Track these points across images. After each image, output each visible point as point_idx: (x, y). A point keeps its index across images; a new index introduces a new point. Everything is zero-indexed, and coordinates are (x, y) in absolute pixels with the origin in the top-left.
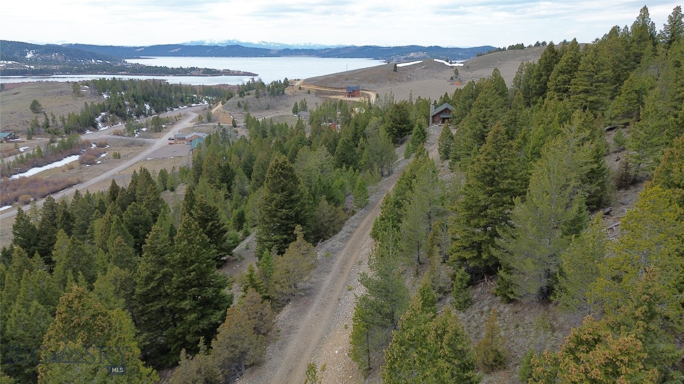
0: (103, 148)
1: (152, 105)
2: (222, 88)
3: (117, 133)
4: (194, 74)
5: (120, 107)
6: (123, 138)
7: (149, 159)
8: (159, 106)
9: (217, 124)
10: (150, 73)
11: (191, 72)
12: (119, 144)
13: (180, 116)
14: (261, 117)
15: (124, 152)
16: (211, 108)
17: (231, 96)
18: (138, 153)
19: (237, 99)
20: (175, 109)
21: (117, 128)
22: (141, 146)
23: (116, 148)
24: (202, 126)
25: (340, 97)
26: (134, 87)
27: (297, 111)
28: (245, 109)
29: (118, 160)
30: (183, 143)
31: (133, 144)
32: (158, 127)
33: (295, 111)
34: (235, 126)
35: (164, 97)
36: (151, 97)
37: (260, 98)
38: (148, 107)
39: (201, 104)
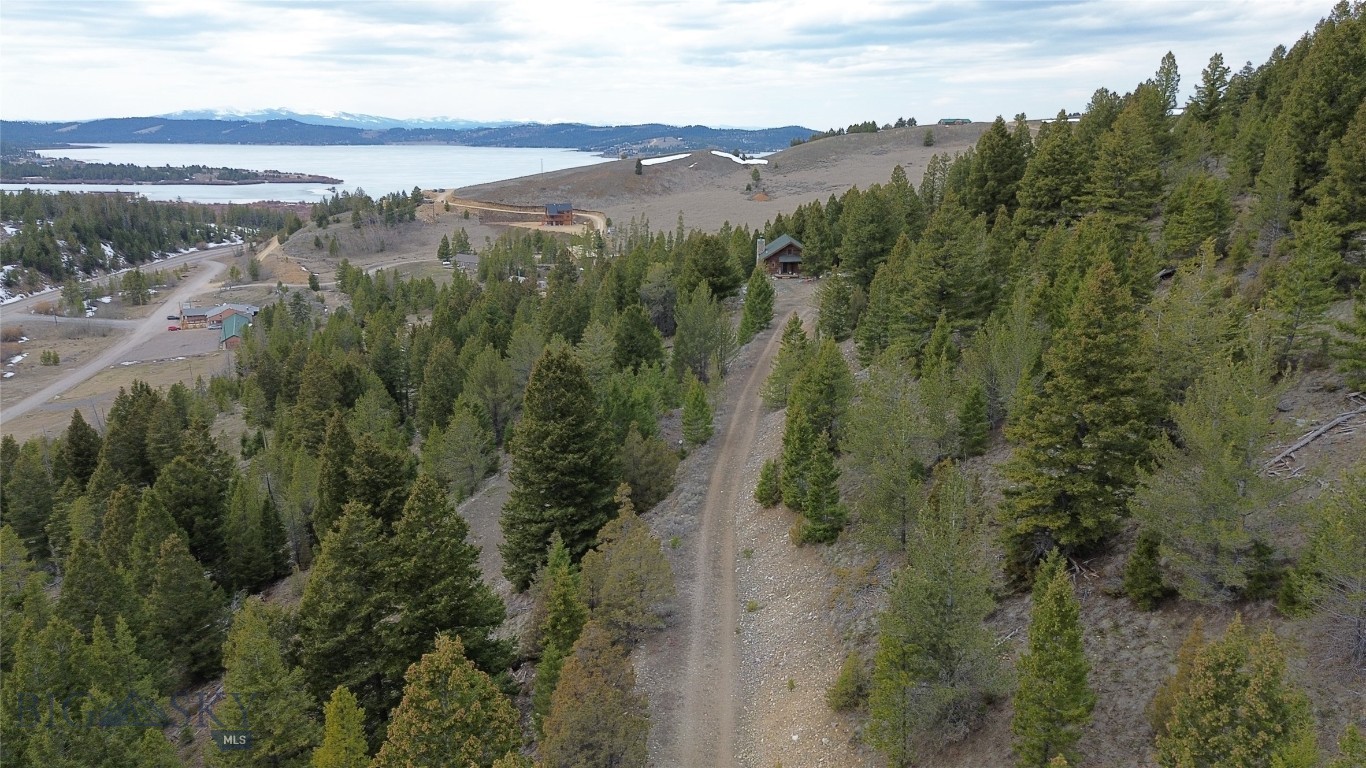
0: (14, 344)
1: (118, 247)
2: (272, 210)
3: (44, 310)
4: (201, 180)
5: (47, 252)
6: (59, 319)
7: (127, 363)
8: (135, 249)
9: (276, 285)
10: (98, 177)
11: (191, 175)
12: (52, 334)
13: (186, 269)
14: (372, 267)
15: (64, 350)
16: (253, 250)
17: (298, 225)
18: (98, 352)
19: (311, 231)
20: (172, 255)
21: (43, 299)
22: (104, 336)
23: (44, 342)
24: (241, 289)
25: (534, 226)
26: (77, 210)
27: (447, 254)
28: (331, 251)
29: (54, 367)
30: (202, 327)
31: (84, 331)
32: (138, 294)
33: (444, 254)
34: (315, 287)
35: (145, 229)
36: (115, 230)
37: (364, 229)
38: (108, 251)
39: (228, 242)
